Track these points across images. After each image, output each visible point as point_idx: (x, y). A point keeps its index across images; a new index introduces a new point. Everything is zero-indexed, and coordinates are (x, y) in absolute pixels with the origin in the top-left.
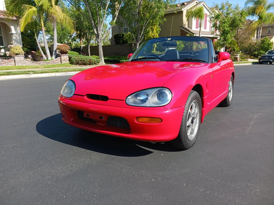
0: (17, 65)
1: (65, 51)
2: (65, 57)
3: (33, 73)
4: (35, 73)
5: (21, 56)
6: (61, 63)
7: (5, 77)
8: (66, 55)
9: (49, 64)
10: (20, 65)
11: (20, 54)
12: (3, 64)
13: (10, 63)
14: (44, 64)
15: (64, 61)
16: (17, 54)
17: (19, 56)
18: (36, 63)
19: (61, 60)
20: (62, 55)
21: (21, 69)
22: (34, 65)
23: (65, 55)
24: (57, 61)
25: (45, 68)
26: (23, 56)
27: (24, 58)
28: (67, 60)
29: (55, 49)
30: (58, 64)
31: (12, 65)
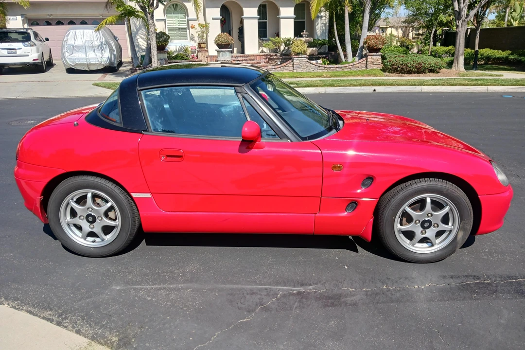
0: (295, 71)
1: (375, 48)
2: (375, 59)
3: (296, 86)
5: (303, 56)
6: (367, 68)
8: (378, 54)
9: (345, 70)
10: (299, 70)
11: (301, 54)
13: (286, 68)
14: (337, 69)
15: (372, 65)
16: (298, 54)
17: (300, 56)
18: (324, 68)
19: (366, 63)
20: (370, 54)
21: (295, 77)
22: (320, 71)
23: (375, 54)
24: (359, 65)
25: (332, 76)
26: (305, 56)
27: (307, 60)
28: (377, 63)
29: (361, 44)
30: (360, 69)
31: (288, 71)
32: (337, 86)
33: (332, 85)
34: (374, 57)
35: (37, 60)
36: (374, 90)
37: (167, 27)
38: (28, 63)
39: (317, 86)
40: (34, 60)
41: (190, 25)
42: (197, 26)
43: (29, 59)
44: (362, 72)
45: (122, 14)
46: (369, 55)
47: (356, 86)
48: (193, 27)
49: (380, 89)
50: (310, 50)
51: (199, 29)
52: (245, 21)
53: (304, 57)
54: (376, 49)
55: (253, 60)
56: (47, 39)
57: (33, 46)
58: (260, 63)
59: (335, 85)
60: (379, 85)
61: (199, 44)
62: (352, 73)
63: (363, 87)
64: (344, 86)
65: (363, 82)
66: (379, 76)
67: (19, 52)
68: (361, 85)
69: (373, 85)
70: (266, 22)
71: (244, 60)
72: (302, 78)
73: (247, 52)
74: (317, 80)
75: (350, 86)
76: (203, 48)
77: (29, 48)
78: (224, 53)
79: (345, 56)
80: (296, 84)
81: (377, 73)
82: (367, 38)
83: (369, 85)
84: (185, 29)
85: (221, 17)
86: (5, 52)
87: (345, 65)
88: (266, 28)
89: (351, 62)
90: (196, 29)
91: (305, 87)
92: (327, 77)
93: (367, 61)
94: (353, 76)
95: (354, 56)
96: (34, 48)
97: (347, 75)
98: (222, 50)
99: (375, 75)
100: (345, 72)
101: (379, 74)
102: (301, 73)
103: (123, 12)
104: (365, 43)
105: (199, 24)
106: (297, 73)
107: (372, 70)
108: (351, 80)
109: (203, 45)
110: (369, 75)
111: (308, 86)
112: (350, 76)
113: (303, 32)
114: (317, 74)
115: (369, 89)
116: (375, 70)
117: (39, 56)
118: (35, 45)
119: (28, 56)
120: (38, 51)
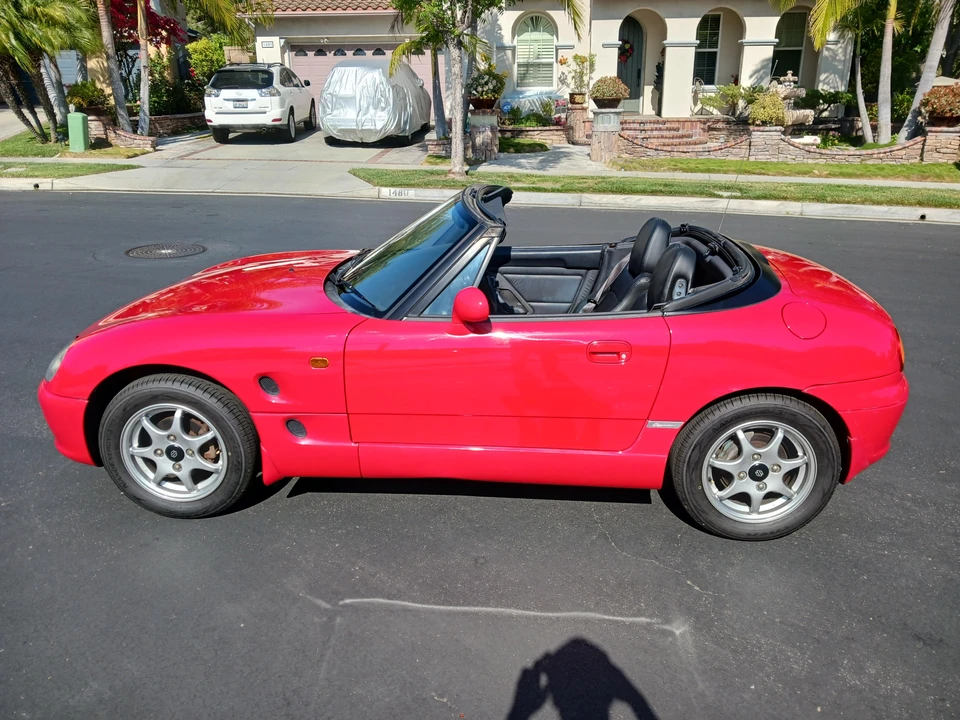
0: (752, 159)
1: (948, 115)
2: (945, 140)
3: (739, 194)
4: (745, 193)
5: (774, 128)
6: (922, 160)
7: (640, 200)
8: (951, 129)
9: (870, 162)
10: (762, 158)
11: (770, 122)
12: (715, 153)
13: (734, 151)
14: (851, 159)
15: (936, 155)
16: (764, 123)
17: (767, 128)
18: (818, 156)
19: (923, 149)
20: (934, 129)
22: (810, 161)
23: (946, 129)
24: (904, 152)
25: (834, 175)
26: (778, 128)
27: (783, 137)
28: (948, 151)
29: (916, 104)
30: (906, 162)
31: (738, 159)
32: (831, 202)
33: (820, 199)
34: (942, 136)
35: (280, 120)
36: (923, 217)
37: (516, 61)
38: (265, 126)
39: (785, 199)
40: (274, 120)
41: (560, 58)
42: (571, 61)
43: (266, 120)
44: (908, 169)
45: (423, 38)
46: (931, 132)
47: (879, 203)
48: (563, 62)
49: (936, 215)
50: (792, 116)
51: (574, 66)
52: (669, 51)
53: (776, 131)
54: (951, 117)
55: (677, 129)
56: (308, 83)
57: (274, 95)
58: (690, 136)
59: (829, 199)
60: (936, 206)
61: (572, 95)
62: (883, 169)
63: (894, 208)
64: (849, 202)
65: (898, 195)
66: (947, 179)
67: (251, 106)
68: (890, 203)
69: (920, 204)
70: (716, 53)
71: (656, 129)
72: (763, 174)
73: (665, 114)
74: (790, 184)
75: (863, 203)
76: (578, 103)
77: (268, 99)
78: (606, 117)
79: (875, 129)
80: (741, 190)
81: (944, 173)
82: (931, 93)
83: (910, 204)
84: (551, 65)
85: (620, 43)
86: (230, 106)
87: (870, 152)
88: (714, 65)
89: (886, 145)
90: (569, 66)
91: (758, 198)
92: (820, 176)
93: (924, 145)
94: (884, 177)
95: (895, 130)
96: (276, 99)
97: (869, 173)
98: (603, 110)
99: (939, 178)
100: (866, 166)
101: (948, 176)
102: (765, 163)
103: (424, 35)
104: (925, 104)
105: (576, 57)
106: (756, 163)
107: (933, 165)
108: (873, 189)
109: (578, 98)
110: (924, 177)
111: (765, 197)
112: (876, 176)
113: (786, 75)
114: (798, 169)
115: (908, 214)
116: (941, 165)
117: (283, 113)
118: (279, 93)
119: (265, 113)
120: (282, 105)
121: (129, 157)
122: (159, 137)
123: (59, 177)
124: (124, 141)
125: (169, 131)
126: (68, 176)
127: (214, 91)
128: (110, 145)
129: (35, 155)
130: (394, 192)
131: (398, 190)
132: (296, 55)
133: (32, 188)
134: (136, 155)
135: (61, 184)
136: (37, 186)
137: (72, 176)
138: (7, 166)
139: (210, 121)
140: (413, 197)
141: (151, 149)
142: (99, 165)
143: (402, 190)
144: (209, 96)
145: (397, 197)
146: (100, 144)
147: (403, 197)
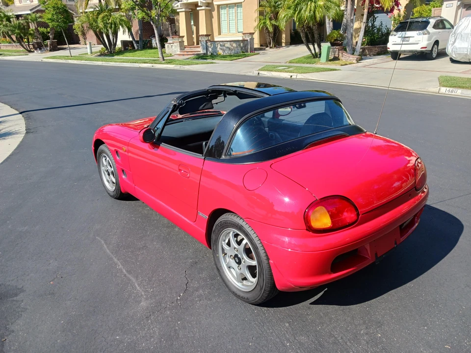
35: (426, 48)
38: (416, 51)
40: (421, 48)
43: (417, 48)
57: (426, 34)
77: (422, 36)
86: (400, 40)
96: (426, 36)
117: (428, 44)
118: (429, 33)
119: (418, 44)
120: (429, 39)
121: (342, 65)
122: (362, 56)
123: (301, 73)
124: (346, 57)
125: (375, 53)
126: (305, 73)
127: (395, 33)
128: (339, 60)
129: (307, 63)
130: (449, 91)
131: (451, 89)
132: (466, 10)
133: (289, 77)
134: (346, 65)
135: (300, 76)
136: (291, 76)
137: (307, 73)
138: (289, 67)
139: (389, 48)
140: (460, 94)
141: (355, 62)
142: (323, 68)
143: (454, 89)
144: (392, 35)
145: (450, 93)
146: (336, 59)
147: (453, 93)
